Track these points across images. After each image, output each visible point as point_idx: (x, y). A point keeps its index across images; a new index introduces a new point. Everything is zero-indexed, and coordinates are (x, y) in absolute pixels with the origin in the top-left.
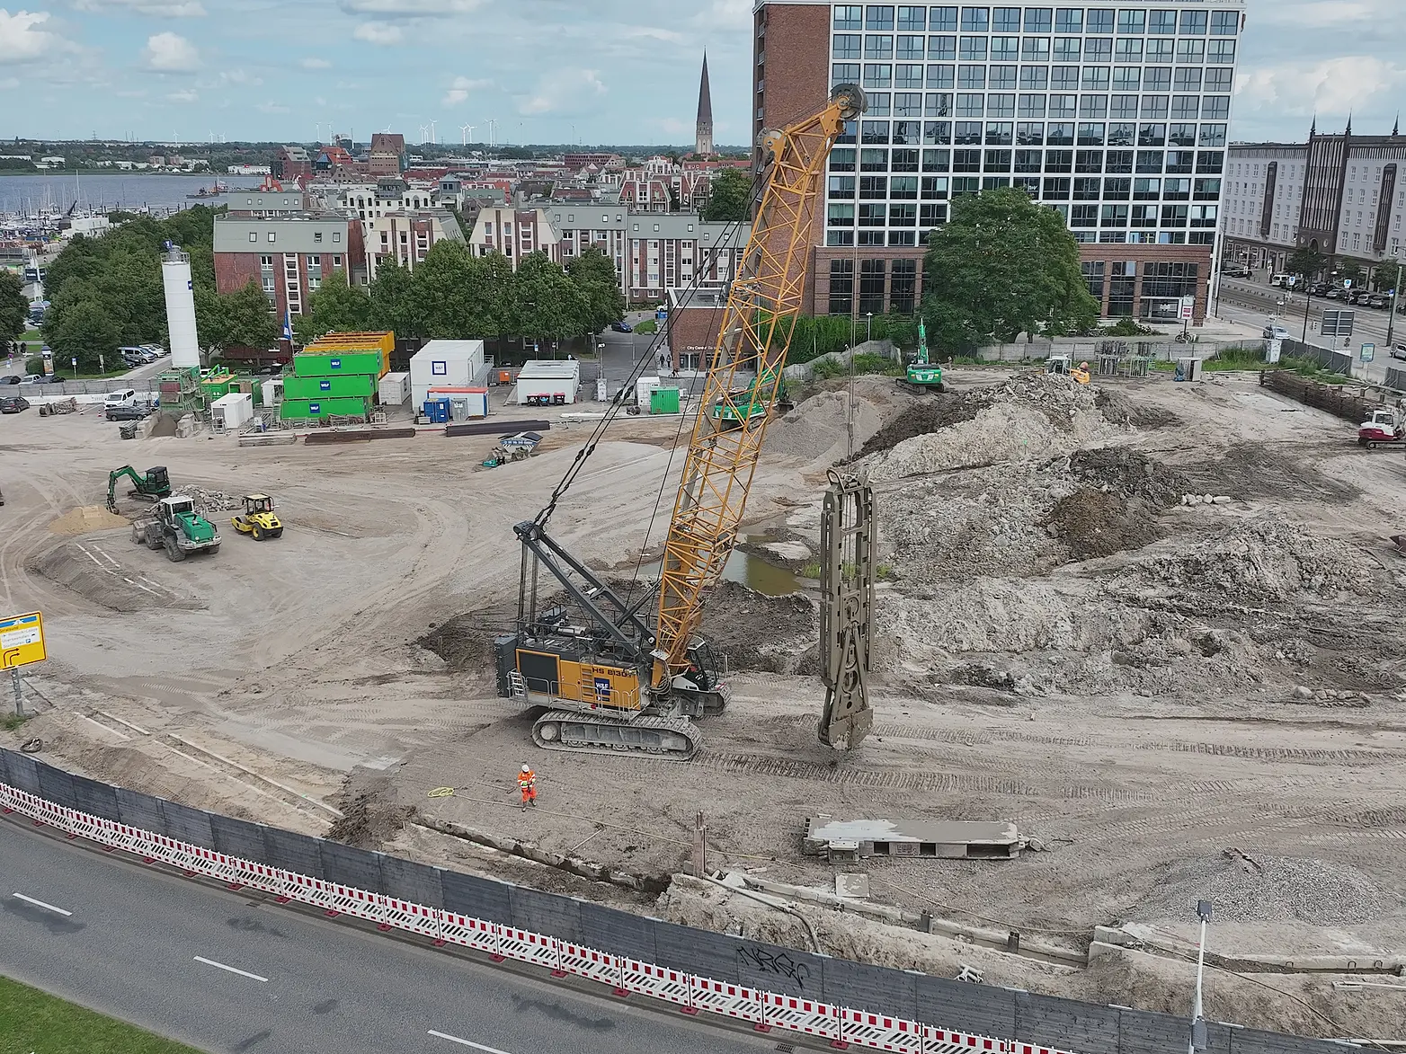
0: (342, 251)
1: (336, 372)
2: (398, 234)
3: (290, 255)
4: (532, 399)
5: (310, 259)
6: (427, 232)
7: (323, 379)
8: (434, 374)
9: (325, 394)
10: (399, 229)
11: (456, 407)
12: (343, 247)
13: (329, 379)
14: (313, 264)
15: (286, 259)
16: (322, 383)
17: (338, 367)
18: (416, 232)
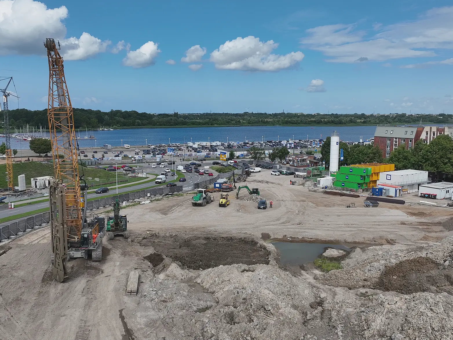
0: (412, 138)
1: (351, 173)
2: (432, 132)
3: (396, 138)
4: (422, 195)
5: (402, 140)
6: (443, 132)
7: (346, 175)
8: (387, 179)
9: (347, 180)
10: (433, 130)
11: (383, 191)
12: (413, 137)
13: (348, 175)
14: (403, 142)
15: (394, 140)
16: (346, 176)
17: (352, 171)
18: (438, 132)
